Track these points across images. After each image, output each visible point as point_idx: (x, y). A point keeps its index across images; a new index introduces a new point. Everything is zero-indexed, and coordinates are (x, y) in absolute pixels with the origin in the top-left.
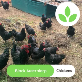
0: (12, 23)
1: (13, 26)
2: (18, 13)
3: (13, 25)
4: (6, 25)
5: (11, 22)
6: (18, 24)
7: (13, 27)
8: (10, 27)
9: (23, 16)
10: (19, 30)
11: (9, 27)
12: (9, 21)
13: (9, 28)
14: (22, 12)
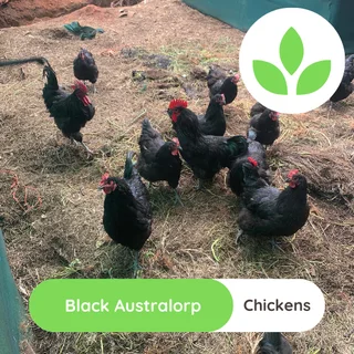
0: (177, 71)
1: (177, 86)
2: (202, 30)
3: (176, 80)
4: (151, 79)
5: (173, 68)
6: (197, 78)
7: (176, 89)
8: (168, 87)
9: (223, 46)
10: (199, 103)
11: (161, 87)
12: (165, 63)
13: (161, 93)
14: (220, 25)
